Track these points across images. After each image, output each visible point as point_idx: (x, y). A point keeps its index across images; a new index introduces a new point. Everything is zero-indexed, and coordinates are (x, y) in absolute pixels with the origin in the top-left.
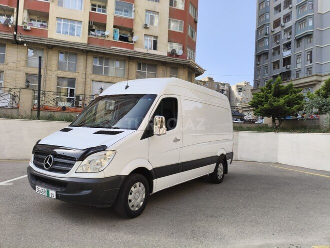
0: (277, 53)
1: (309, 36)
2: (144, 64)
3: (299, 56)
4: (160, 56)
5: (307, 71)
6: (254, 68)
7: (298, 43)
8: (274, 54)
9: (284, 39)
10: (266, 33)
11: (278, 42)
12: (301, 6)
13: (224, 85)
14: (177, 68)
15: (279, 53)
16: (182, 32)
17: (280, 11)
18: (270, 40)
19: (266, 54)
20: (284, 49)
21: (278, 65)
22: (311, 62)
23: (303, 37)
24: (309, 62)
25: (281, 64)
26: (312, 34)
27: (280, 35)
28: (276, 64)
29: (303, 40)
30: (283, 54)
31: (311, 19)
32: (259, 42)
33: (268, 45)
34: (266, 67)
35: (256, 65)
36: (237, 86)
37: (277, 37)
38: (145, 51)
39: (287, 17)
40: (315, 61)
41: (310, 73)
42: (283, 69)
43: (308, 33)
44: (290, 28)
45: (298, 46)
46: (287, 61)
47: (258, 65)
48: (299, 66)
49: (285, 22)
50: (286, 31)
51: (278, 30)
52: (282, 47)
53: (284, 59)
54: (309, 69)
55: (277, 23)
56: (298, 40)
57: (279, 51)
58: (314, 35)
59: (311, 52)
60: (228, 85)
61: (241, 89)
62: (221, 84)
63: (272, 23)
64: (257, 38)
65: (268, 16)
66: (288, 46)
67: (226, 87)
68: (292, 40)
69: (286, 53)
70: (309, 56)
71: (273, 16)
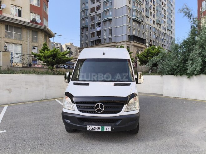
0: (93, 28)
1: (110, 20)
2: (11, 27)
3: (105, 31)
4: (24, 22)
5: (110, 40)
6: (80, 35)
7: (104, 23)
8: (91, 28)
9: (97, 20)
10: (87, 15)
11: (94, 21)
12: (105, 3)
13: (57, 44)
14: (37, 32)
15: (94, 28)
16: (39, 7)
17: (94, 3)
18: (89, 20)
19: (87, 28)
20: (97, 26)
21: (94, 35)
22: (111, 35)
23: (107, 20)
24: (110, 35)
25: (96, 35)
26: (111, 20)
27: (94, 17)
28: (93, 34)
29: (107, 22)
30: (96, 29)
31: (111, 11)
32: (82, 20)
33: (88, 22)
34: (87, 35)
35: (81, 33)
36: (66, 45)
37: (93, 18)
38: (12, 17)
39: (98, 8)
40: (113, 35)
41: (111, 41)
42: (96, 38)
43: (110, 19)
44: (100, 14)
45: (104, 25)
46: (99, 33)
47: (82, 34)
48: (105, 37)
49: (97, 10)
50: (97, 15)
51: (93, 14)
52: (96, 25)
53: (97, 32)
54: (110, 39)
55: (93, 10)
56: (105, 22)
57: (94, 27)
58: (113, 20)
59: (111, 29)
60: (60, 44)
61: (68, 47)
62: (55, 43)
63: (90, 10)
64: (81, 17)
65: (87, 5)
66: (99, 24)
67: (59, 46)
68: (101, 21)
69: (98, 29)
70: (110, 32)
71: (90, 6)
